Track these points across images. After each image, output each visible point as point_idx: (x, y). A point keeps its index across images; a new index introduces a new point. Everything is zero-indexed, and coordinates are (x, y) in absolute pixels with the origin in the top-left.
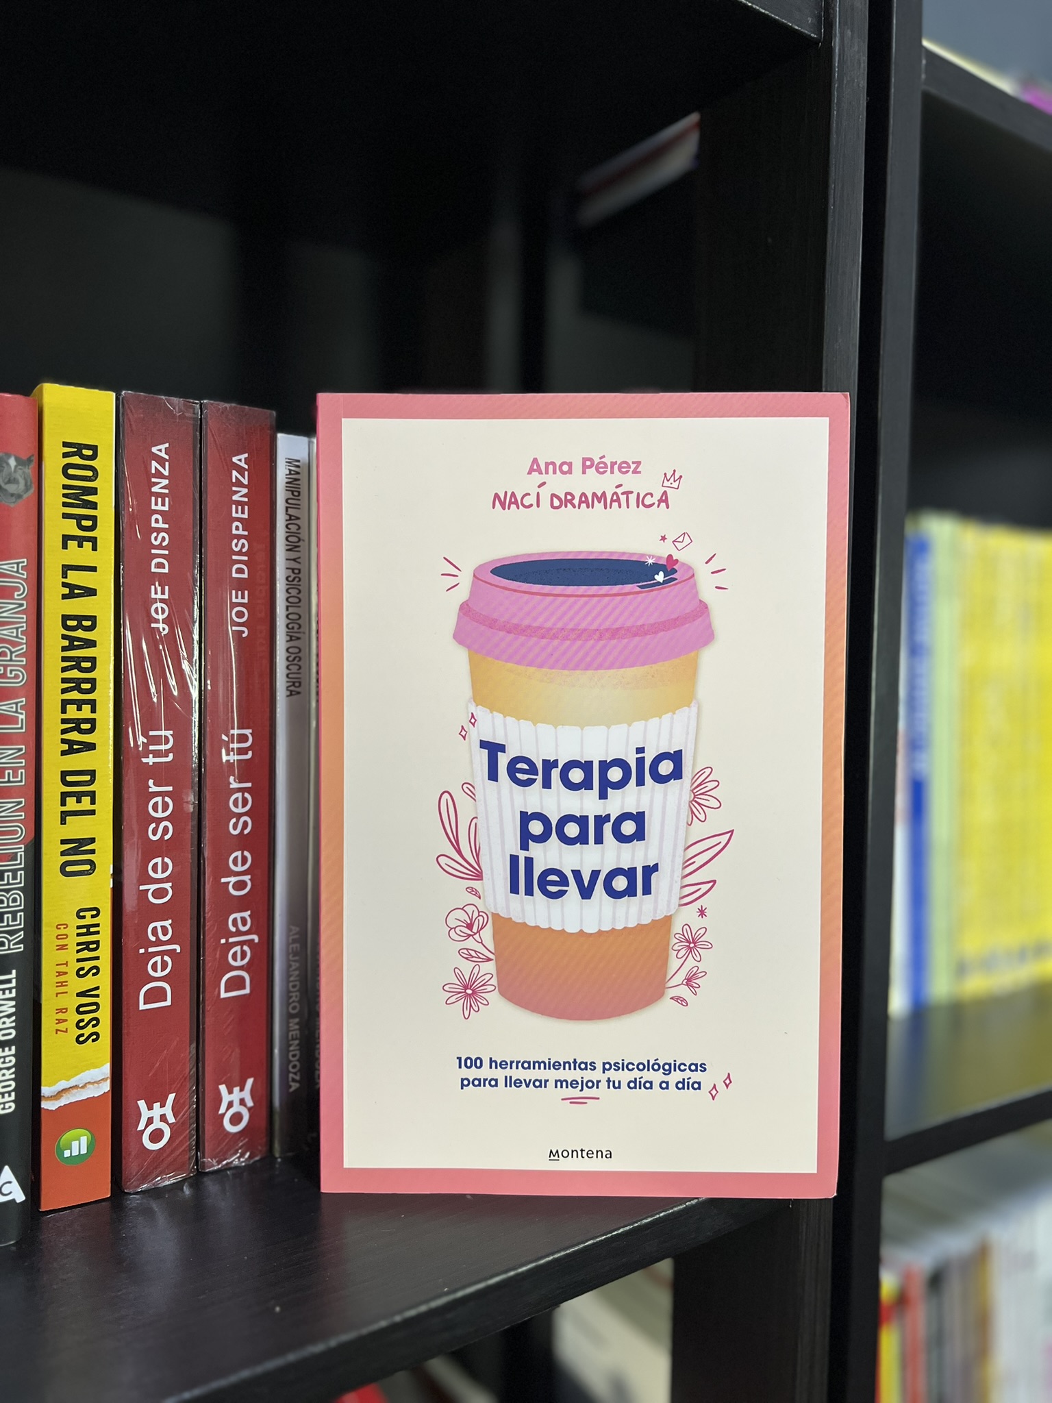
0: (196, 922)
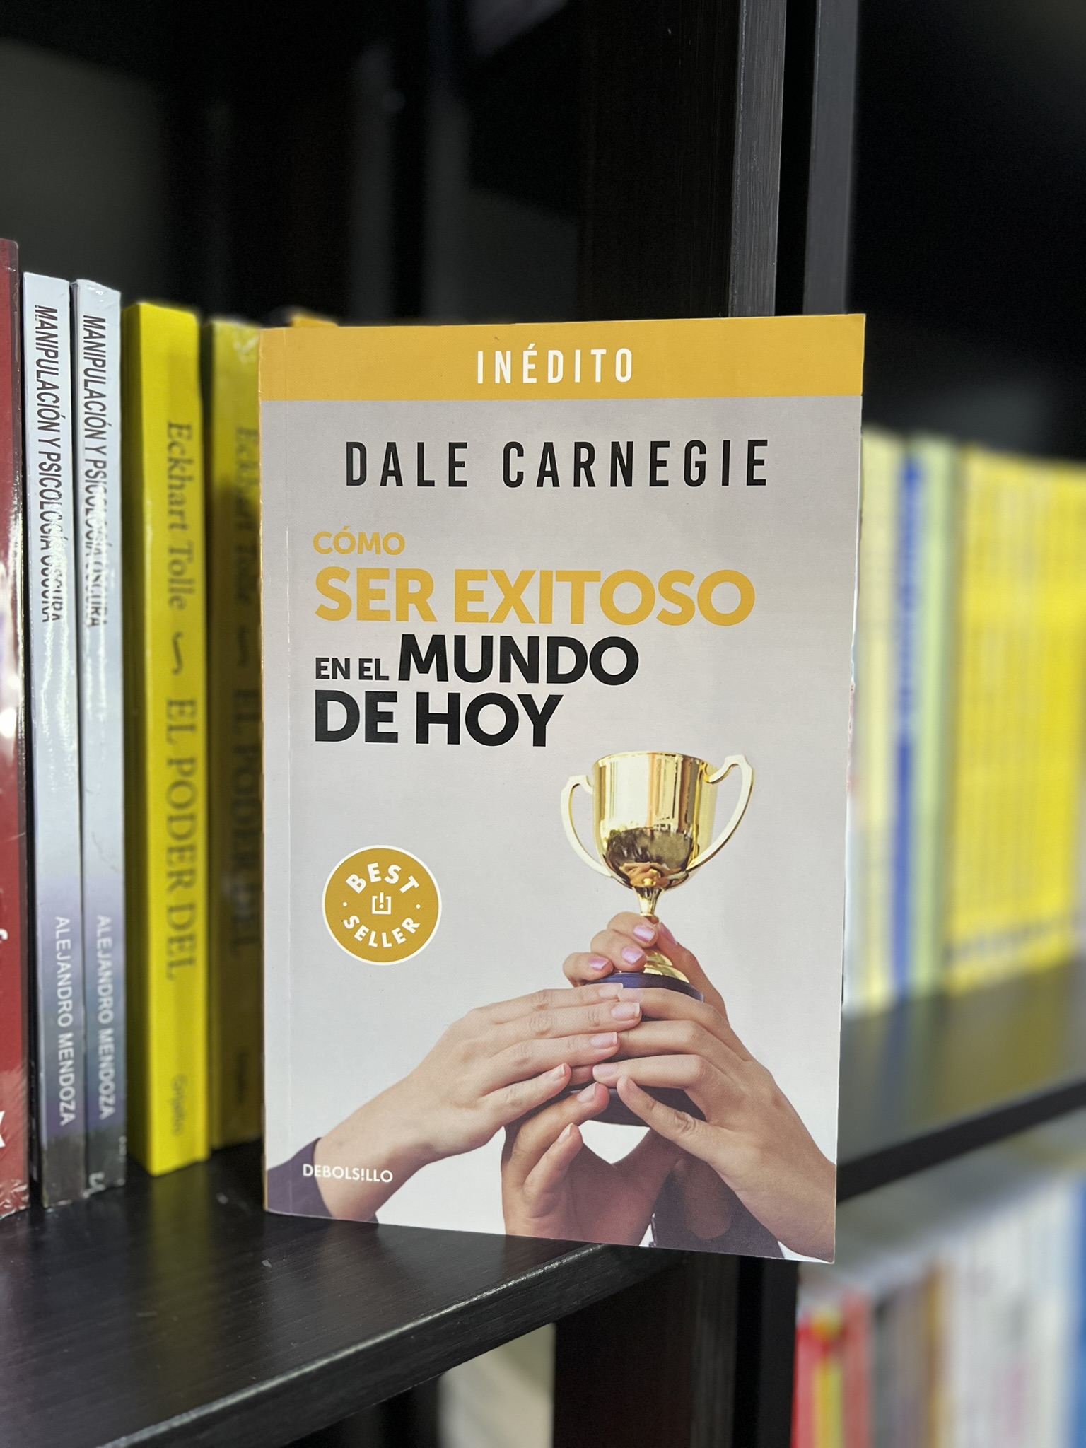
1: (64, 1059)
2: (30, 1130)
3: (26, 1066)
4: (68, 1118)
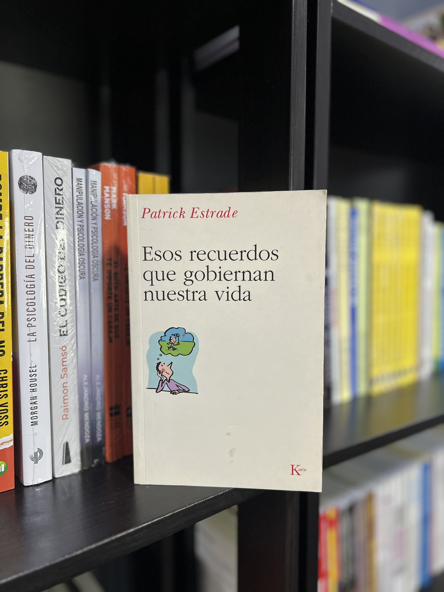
1: (86, 421)
4: (87, 441)
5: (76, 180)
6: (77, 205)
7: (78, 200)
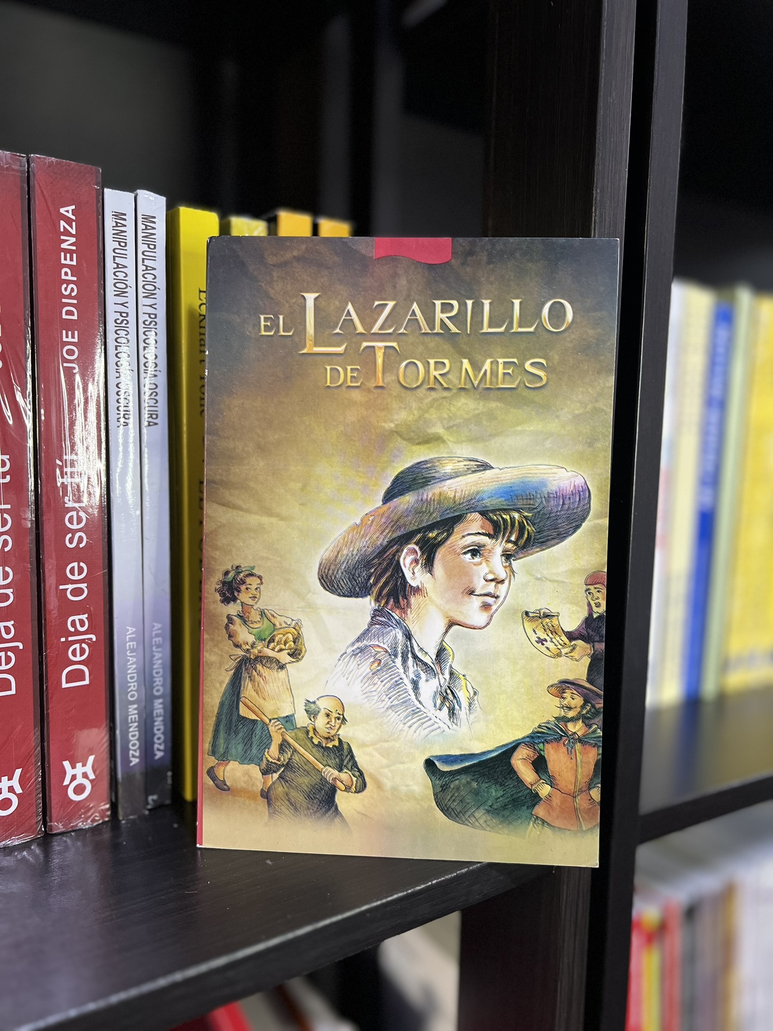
0: (37, 623)
1: (132, 722)
2: (111, 768)
3: (108, 726)
4: (135, 761)
5: (113, 215)
6: (114, 268)
7: (116, 258)
